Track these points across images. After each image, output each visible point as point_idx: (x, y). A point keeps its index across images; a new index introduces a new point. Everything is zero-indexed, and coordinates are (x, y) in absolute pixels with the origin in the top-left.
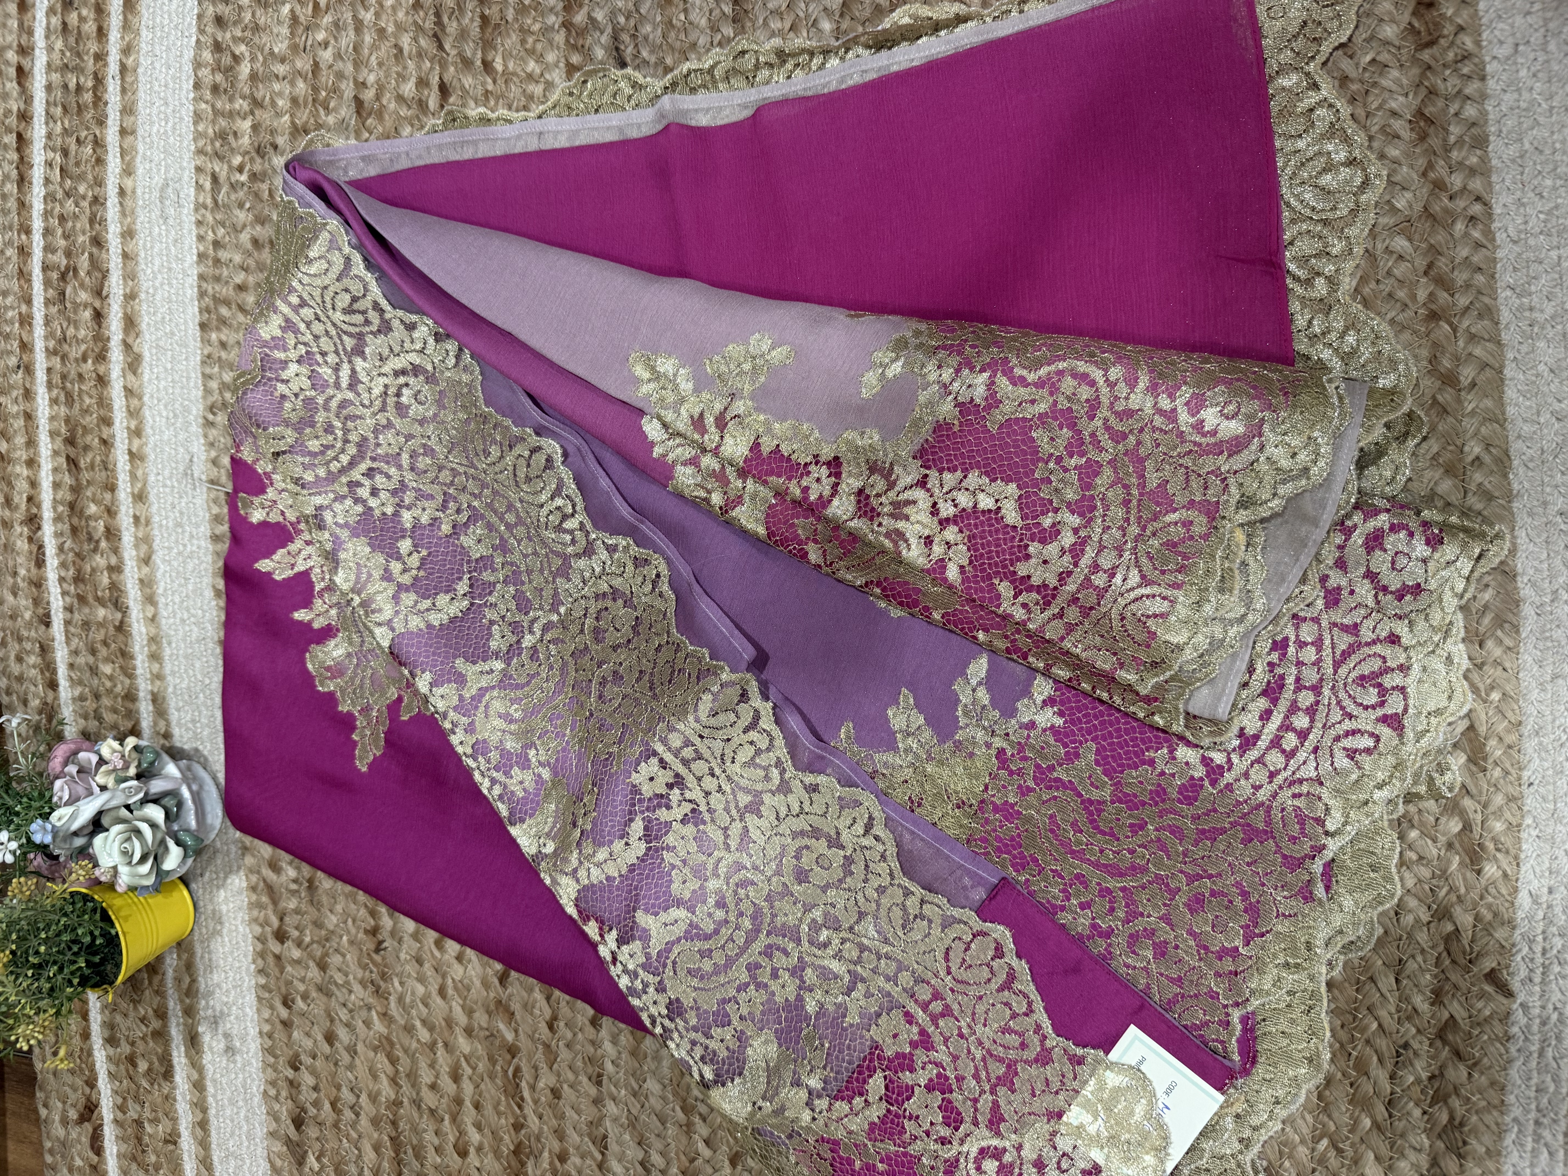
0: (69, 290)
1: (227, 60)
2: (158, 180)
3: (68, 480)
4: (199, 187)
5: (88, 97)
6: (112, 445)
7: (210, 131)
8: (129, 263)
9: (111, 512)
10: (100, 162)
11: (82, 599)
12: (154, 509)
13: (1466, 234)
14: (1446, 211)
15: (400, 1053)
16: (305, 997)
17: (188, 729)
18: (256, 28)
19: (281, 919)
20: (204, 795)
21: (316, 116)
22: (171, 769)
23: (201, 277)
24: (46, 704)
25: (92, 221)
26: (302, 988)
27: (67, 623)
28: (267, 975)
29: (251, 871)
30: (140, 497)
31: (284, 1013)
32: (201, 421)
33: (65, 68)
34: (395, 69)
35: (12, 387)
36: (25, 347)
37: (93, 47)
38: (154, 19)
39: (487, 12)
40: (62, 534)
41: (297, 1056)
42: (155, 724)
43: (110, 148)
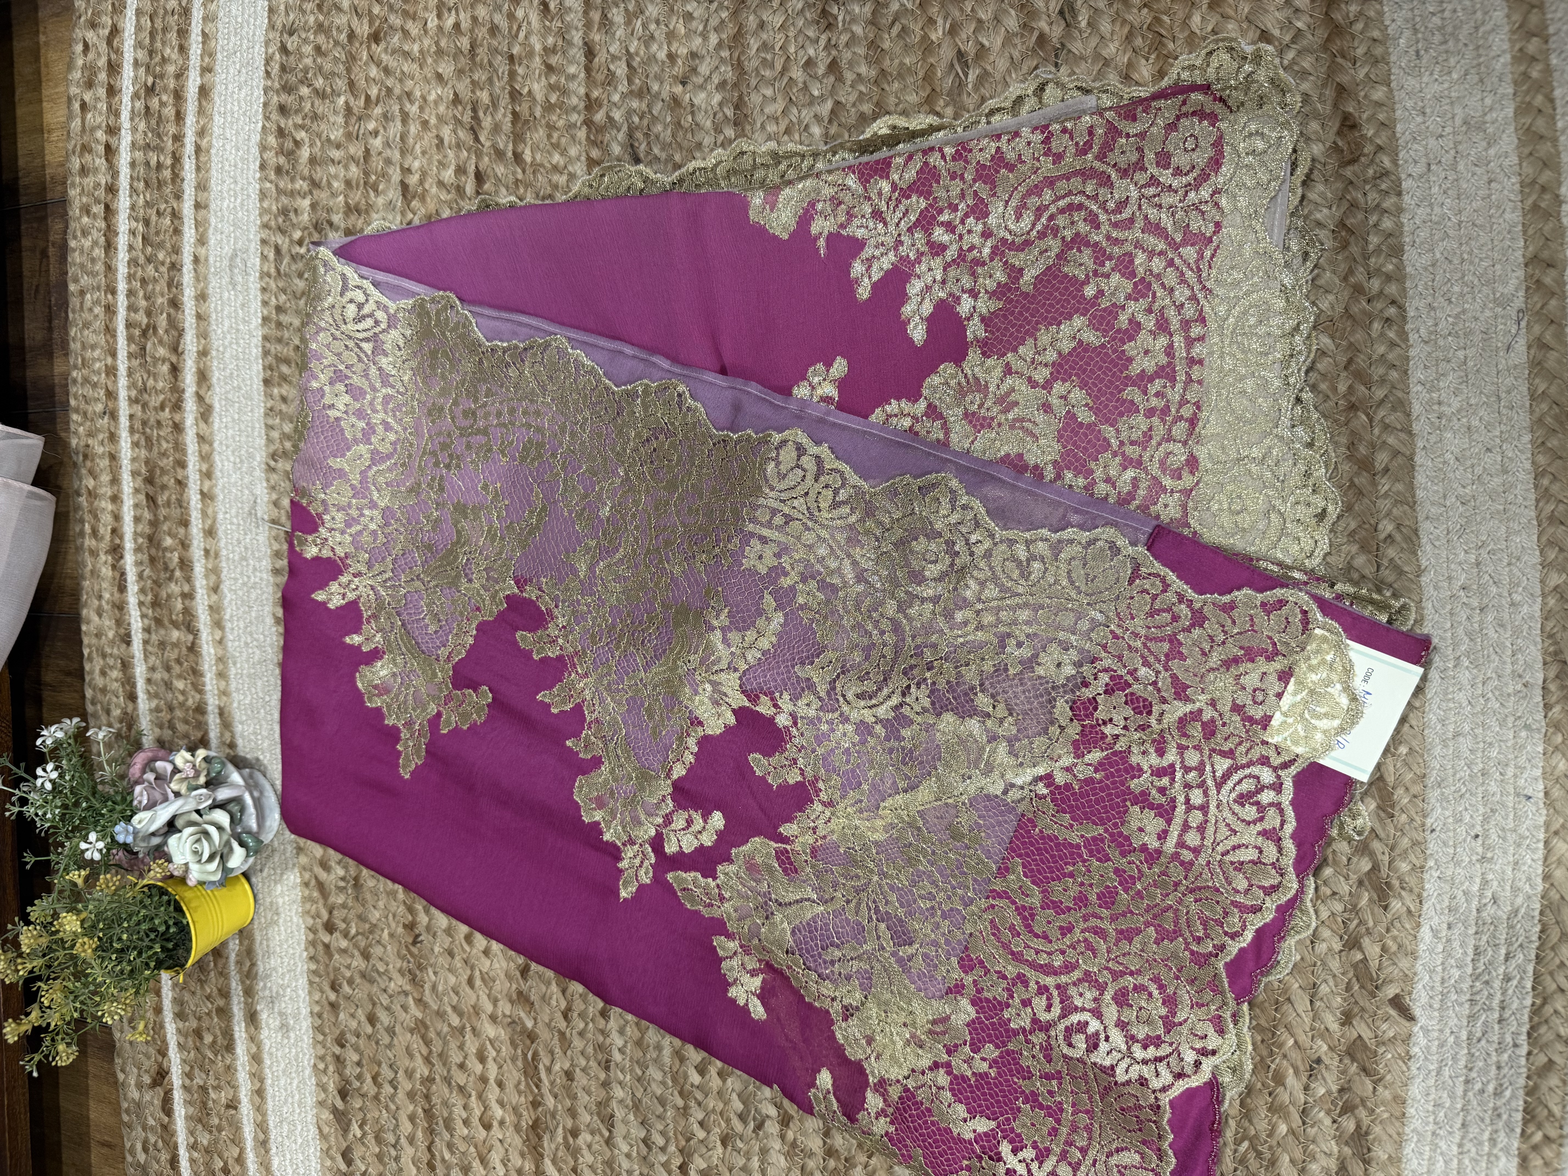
0: (149, 346)
1: (289, 145)
2: (227, 250)
3: (147, 515)
4: (264, 257)
5: (167, 174)
6: (186, 485)
7: (274, 208)
8: (202, 323)
9: (185, 545)
10: (177, 232)
11: (158, 621)
12: (222, 544)
13: (1382, 334)
14: (1364, 312)
15: (432, 1035)
16: (350, 982)
17: (249, 741)
18: (315, 117)
19: (330, 913)
20: (264, 800)
21: (366, 196)
22: (236, 777)
23: (265, 338)
24: (126, 713)
25: (170, 285)
26: (348, 974)
27: (146, 642)
28: (318, 962)
29: (304, 868)
30: (210, 532)
31: (333, 996)
32: (263, 466)
33: (147, 147)
34: (436, 157)
35: (99, 430)
36: (111, 395)
37: (172, 129)
38: (225, 107)
39: (518, 109)
40: (141, 563)
41: (342, 1034)
42: (222, 735)
43: (186, 220)
